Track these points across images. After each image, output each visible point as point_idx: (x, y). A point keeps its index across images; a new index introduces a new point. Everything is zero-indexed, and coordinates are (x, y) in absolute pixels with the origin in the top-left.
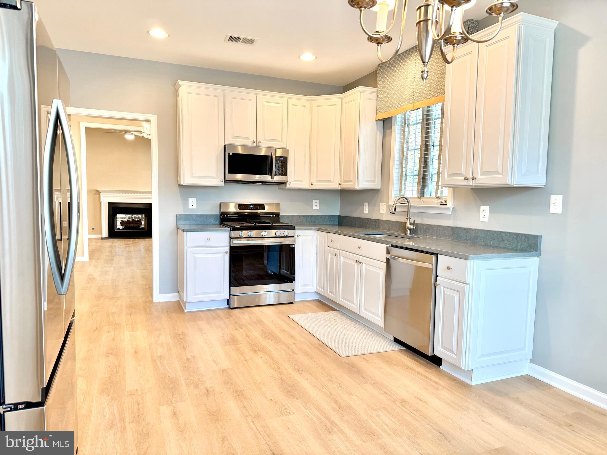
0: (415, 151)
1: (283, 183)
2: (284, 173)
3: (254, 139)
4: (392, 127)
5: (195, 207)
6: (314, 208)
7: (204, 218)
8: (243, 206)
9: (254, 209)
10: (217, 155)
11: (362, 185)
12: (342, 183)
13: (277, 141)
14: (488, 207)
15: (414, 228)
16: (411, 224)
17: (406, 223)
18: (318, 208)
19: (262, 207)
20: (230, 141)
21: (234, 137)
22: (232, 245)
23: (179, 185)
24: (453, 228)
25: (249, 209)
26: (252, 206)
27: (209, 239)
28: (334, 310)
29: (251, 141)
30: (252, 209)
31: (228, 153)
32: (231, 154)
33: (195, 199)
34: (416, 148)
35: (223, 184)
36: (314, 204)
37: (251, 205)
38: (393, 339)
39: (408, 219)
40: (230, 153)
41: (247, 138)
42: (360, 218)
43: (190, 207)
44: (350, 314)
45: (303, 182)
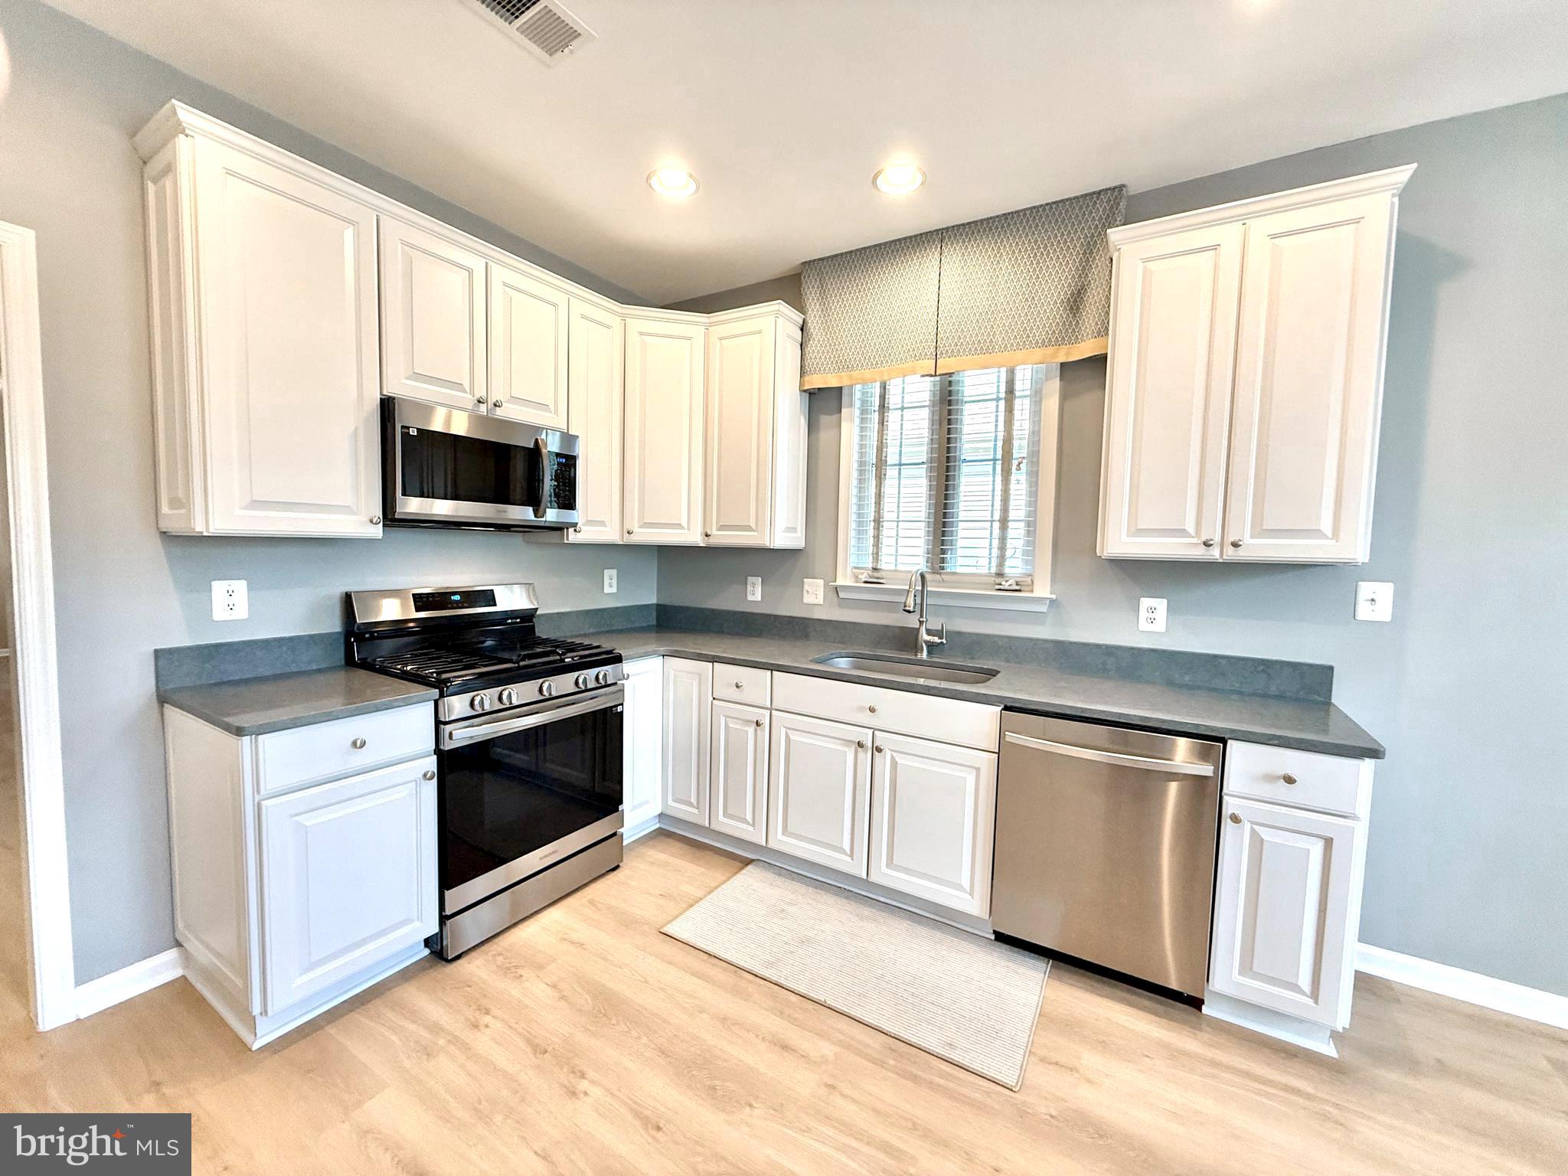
0: (900, 469)
1: (559, 528)
2: (566, 499)
3: (480, 392)
4: (843, 410)
5: (242, 612)
6: (607, 590)
7: (285, 648)
8: (431, 599)
9: (466, 605)
10: (356, 430)
11: (781, 539)
12: (714, 532)
13: (543, 406)
14: (1165, 601)
15: (944, 641)
16: (929, 632)
17: (918, 630)
18: (614, 590)
19: (488, 598)
20: (399, 387)
21: (417, 376)
22: (448, 745)
23: (164, 533)
24: (1058, 644)
25: (450, 606)
26: (457, 598)
27: (358, 745)
28: (748, 862)
29: (470, 397)
30: (460, 605)
31: (402, 427)
32: (413, 432)
33: (240, 586)
34: (902, 462)
35: (377, 531)
36: (606, 581)
37: (455, 593)
38: (993, 937)
39: (923, 621)
40: (408, 428)
41: (459, 386)
42: (735, 613)
43: (219, 613)
44: (791, 866)
45: (606, 526)
